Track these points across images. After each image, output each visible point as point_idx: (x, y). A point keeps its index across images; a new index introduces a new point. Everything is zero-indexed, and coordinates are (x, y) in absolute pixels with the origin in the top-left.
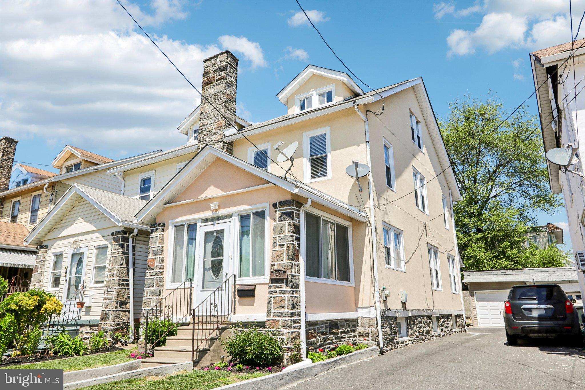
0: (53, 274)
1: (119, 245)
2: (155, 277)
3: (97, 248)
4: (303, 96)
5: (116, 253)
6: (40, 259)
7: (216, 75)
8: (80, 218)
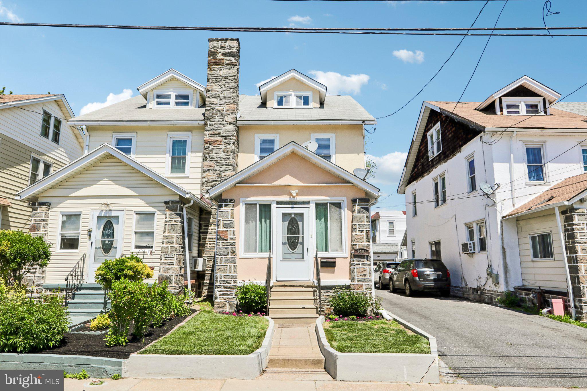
0: (61, 234)
1: (176, 213)
2: (230, 247)
3: (137, 214)
5: (173, 221)
6: (42, 217)
7: (225, 58)
8: (105, 179)
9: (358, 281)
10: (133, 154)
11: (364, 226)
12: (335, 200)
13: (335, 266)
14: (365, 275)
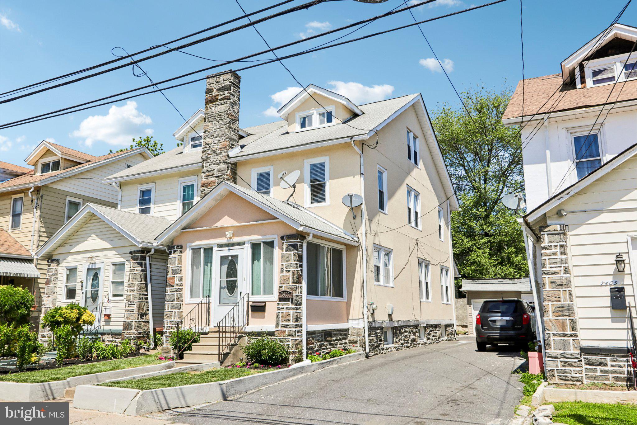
0: (67, 286)
1: (137, 263)
2: (175, 293)
3: (113, 265)
4: (304, 114)
5: (135, 270)
6: (52, 272)
7: (219, 94)
8: (93, 235)
9: (282, 327)
10: (152, 204)
11: (291, 265)
12: (269, 239)
13: (264, 311)
14: (289, 320)
